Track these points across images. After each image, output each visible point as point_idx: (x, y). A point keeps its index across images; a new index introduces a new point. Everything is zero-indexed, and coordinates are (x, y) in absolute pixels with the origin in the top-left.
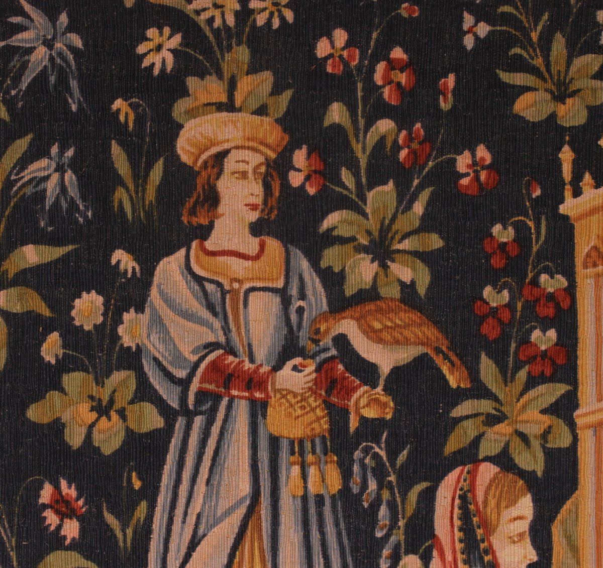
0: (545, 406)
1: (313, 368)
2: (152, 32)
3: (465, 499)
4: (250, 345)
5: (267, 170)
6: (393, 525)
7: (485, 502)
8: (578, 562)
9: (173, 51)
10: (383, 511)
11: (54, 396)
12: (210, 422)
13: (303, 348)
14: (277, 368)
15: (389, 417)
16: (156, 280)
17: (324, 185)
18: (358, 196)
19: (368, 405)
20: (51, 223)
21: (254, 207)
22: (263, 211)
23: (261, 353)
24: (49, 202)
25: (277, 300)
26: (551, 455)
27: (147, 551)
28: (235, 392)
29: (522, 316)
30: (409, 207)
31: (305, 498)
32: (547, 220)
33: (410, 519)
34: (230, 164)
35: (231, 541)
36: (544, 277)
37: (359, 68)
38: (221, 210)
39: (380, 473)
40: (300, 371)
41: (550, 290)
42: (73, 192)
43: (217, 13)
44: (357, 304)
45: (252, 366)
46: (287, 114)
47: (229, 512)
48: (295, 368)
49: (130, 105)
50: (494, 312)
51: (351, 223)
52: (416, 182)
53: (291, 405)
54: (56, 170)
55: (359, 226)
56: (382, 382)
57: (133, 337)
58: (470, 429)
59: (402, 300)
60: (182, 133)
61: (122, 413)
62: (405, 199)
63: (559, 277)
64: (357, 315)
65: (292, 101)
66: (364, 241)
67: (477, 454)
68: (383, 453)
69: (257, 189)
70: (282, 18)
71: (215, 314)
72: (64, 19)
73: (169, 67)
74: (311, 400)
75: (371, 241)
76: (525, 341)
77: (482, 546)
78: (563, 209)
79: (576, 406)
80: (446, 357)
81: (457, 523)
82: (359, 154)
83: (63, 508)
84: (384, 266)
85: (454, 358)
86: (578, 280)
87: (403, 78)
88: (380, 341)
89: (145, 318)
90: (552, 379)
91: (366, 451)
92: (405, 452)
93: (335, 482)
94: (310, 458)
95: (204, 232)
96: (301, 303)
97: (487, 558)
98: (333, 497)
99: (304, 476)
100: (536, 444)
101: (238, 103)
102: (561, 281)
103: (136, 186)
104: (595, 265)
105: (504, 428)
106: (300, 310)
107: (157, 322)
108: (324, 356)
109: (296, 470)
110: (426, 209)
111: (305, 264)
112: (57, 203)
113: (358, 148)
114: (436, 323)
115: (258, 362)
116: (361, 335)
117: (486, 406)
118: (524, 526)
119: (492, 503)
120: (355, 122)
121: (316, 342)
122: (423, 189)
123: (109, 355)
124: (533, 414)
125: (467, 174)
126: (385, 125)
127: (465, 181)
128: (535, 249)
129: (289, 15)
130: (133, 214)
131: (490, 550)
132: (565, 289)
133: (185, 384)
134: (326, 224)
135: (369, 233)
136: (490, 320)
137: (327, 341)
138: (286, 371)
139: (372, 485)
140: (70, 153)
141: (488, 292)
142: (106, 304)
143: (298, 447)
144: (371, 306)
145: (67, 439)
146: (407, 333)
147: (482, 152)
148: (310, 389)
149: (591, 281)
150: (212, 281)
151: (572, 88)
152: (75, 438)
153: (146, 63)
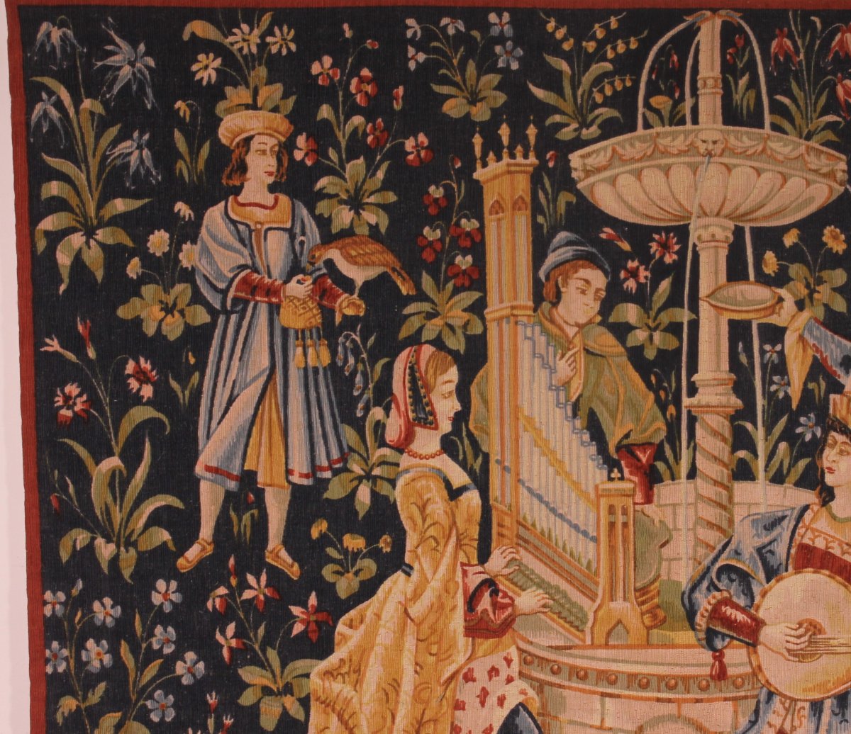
0: (465, 306)
1: (311, 281)
2: (201, 57)
3: (413, 370)
4: (268, 267)
5: (279, 149)
6: (365, 387)
7: (426, 371)
8: (488, 411)
9: (217, 70)
10: (359, 378)
11: (135, 301)
12: (242, 318)
13: (304, 268)
14: (286, 281)
15: (362, 314)
16: (205, 222)
17: (318, 159)
18: (340, 166)
19: (348, 306)
20: (134, 183)
21: (270, 174)
22: (276, 176)
23: (276, 272)
24: (132, 170)
25: (286, 236)
26: (470, 339)
27: (199, 406)
28: (258, 298)
29: (449, 247)
30: (374, 174)
31: (306, 369)
32: (465, 183)
33: (377, 383)
34: (254, 145)
35: (256, 399)
36: (463, 221)
37: (340, 81)
38: (248, 175)
39: (356, 352)
40: (302, 284)
41: (468, 229)
42: (149, 163)
43: (245, 45)
44: (340, 239)
45: (270, 281)
46: (292, 111)
47: (255, 379)
48: (299, 282)
49: (187, 105)
50: (431, 244)
51: (335, 185)
52: (378, 157)
53: (296, 307)
54: (137, 148)
55: (341, 186)
56: (357, 291)
57: (189, 261)
58: (415, 322)
59: (370, 236)
60: (222, 124)
61: (182, 312)
62: (371, 169)
63: (473, 220)
64: (340, 246)
65: (296, 103)
66: (344, 196)
67: (420, 339)
68: (358, 339)
69: (273, 162)
70: (289, 49)
71: (245, 245)
72: (142, 47)
73: (213, 80)
74: (310, 303)
75: (349, 197)
76: (451, 263)
77: (424, 400)
78: (475, 176)
79: (485, 306)
80: (399, 274)
81: (408, 385)
82: (341, 139)
83: (142, 377)
84: (358, 213)
85: (405, 275)
86: (486, 222)
87: (369, 88)
88: (355, 263)
89: (197, 248)
90: (469, 289)
91: (347, 337)
92: (373, 338)
93: (326, 358)
94: (309, 342)
95: (237, 191)
96: (302, 238)
97: (428, 409)
98: (325, 369)
99: (305, 354)
100: (459, 332)
101: (259, 104)
102: (475, 224)
103: (191, 160)
104: (497, 213)
105: (438, 321)
106: (302, 243)
107: (206, 250)
108: (318, 273)
109: (300, 350)
110: (385, 175)
111: (305, 212)
112: (137, 170)
113: (339, 135)
114: (392, 251)
115: (274, 278)
116: (343, 259)
117: (426, 307)
118: (452, 387)
119: (431, 371)
120: (337, 117)
121: (312, 264)
122: (383, 162)
123: (173, 273)
124: (457, 312)
125: (412, 153)
126: (358, 120)
127: (411, 157)
128: (457, 202)
129: (293, 47)
130: (189, 177)
131: (429, 403)
132: (478, 229)
133: (224, 293)
134: (319, 185)
135: (347, 191)
136: (428, 249)
137: (320, 264)
138: (293, 283)
139: (351, 360)
140: (146, 137)
141: (426, 230)
142: (171, 238)
143: (301, 334)
144: (348, 240)
145: (144, 329)
146: (373, 258)
147: (422, 138)
148: (309, 296)
149: (494, 224)
150: (242, 223)
151: (481, 96)
152: (150, 330)
153: (198, 77)
